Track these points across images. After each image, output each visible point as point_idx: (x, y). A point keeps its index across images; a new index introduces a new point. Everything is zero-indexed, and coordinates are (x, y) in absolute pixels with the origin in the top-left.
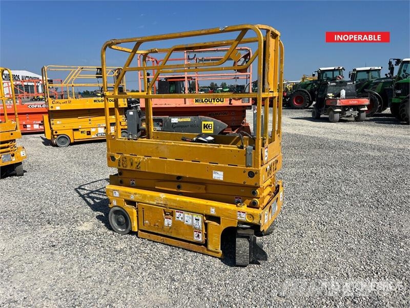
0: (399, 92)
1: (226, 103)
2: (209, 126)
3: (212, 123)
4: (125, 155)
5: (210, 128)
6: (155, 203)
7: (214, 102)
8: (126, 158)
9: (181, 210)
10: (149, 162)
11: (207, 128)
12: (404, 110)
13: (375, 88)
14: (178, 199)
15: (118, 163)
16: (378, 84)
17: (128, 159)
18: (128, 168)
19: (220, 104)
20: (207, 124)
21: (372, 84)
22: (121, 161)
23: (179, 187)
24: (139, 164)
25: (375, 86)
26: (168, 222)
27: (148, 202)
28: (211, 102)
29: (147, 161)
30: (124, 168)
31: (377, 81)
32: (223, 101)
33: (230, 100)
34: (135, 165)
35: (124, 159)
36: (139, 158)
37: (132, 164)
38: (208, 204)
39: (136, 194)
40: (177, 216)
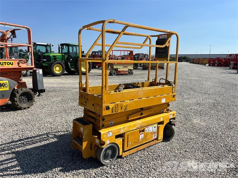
0: (45, 60)
1: (15, 66)
2: (5, 85)
3: (7, 82)
4: (117, 103)
5: (6, 86)
6: (136, 128)
7: (5, 65)
8: (117, 105)
9: (147, 126)
10: (133, 103)
11: (3, 86)
12: (51, 69)
13: (24, 57)
14: (147, 120)
15: (111, 111)
16: (25, 55)
17: (119, 105)
18: (119, 112)
19: (10, 66)
20: (3, 83)
21: (22, 55)
22: (114, 108)
23: (142, 114)
24: (127, 106)
25: (23, 56)
26: (142, 136)
27: (131, 129)
28: (3, 65)
29: (132, 103)
30: (117, 112)
31: (24, 53)
32: (13, 64)
33: (18, 63)
34: (124, 108)
35: (117, 106)
36: (127, 102)
37: (122, 108)
38: (159, 117)
39: (124, 128)
40: (146, 130)
